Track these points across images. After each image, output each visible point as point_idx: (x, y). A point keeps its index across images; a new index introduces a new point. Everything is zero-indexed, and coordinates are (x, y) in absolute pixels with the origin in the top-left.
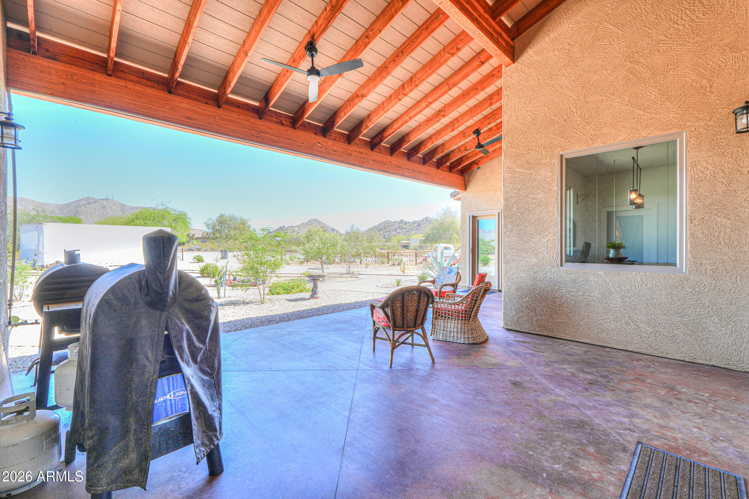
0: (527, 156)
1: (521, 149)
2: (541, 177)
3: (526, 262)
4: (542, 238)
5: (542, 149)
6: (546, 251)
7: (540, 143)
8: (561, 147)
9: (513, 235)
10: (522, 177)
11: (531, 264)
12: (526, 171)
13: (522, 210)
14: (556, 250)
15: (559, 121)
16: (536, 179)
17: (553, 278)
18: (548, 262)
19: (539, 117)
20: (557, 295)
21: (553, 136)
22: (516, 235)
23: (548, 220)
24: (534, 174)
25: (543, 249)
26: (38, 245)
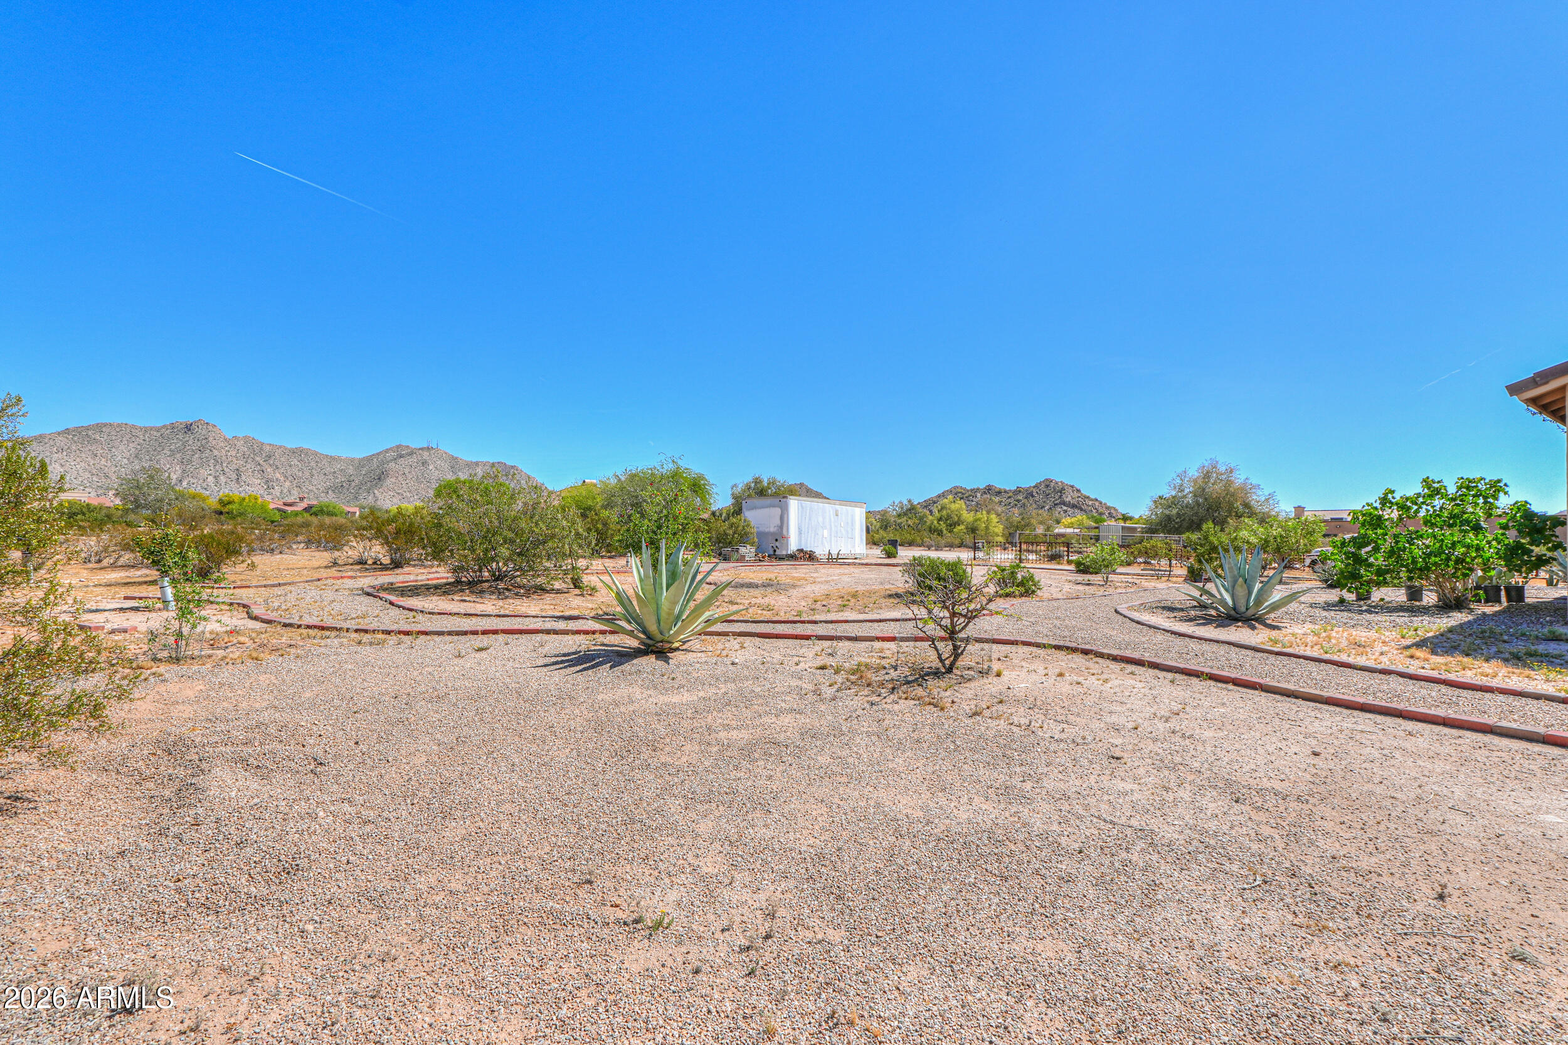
26: (781, 527)
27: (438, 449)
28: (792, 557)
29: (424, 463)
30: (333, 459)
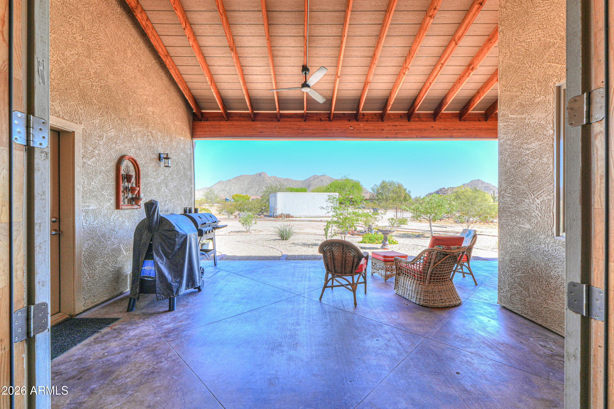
0: (520, 97)
1: (515, 90)
2: (535, 121)
3: (520, 227)
4: (536, 199)
5: (536, 84)
6: (540, 215)
7: (534, 78)
8: (557, 77)
9: (507, 195)
10: (515, 125)
11: (524, 230)
12: (519, 116)
13: (515, 164)
14: (552, 214)
15: (555, 41)
16: (529, 124)
17: (547, 250)
18: (542, 230)
19: (533, 45)
20: (552, 274)
21: (548, 64)
22: (510, 195)
23: (542, 175)
24: (527, 118)
25: (537, 212)
26: (275, 204)
27: (326, 176)
28: (281, 216)
29: (322, 181)
30: (296, 181)
